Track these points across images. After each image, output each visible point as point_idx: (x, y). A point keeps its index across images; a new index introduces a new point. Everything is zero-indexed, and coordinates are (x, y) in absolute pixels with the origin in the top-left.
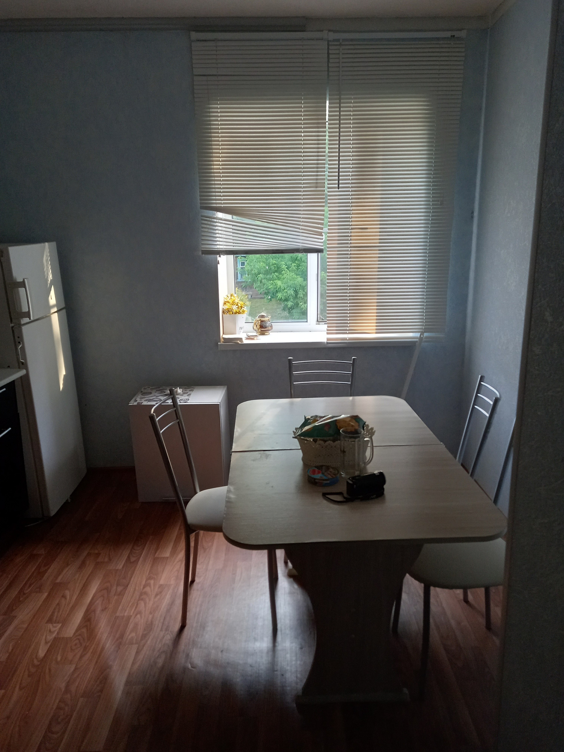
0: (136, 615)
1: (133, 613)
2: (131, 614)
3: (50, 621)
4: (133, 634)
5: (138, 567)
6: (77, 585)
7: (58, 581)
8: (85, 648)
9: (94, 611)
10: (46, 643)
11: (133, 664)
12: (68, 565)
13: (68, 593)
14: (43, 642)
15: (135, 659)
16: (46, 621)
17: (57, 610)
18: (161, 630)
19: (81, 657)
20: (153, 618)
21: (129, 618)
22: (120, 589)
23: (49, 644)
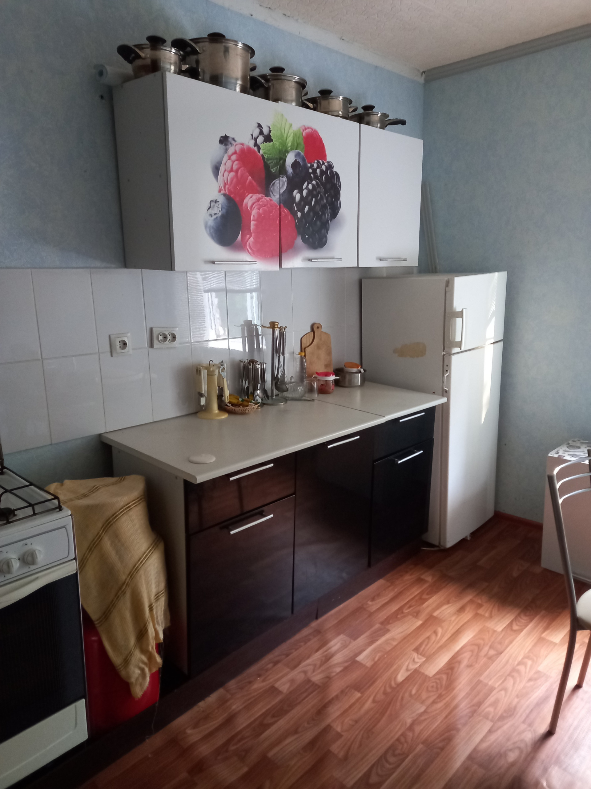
0: (501, 690)
1: (499, 686)
2: (496, 686)
3: (416, 650)
4: (491, 709)
5: (518, 639)
6: (451, 627)
7: (435, 614)
8: (440, 697)
9: (460, 662)
10: (407, 670)
11: (482, 741)
12: (448, 603)
13: (440, 631)
14: (404, 668)
15: (485, 737)
16: (413, 648)
17: (425, 643)
18: (524, 722)
19: (434, 702)
20: (518, 703)
21: (492, 689)
22: (492, 652)
23: (409, 673)
